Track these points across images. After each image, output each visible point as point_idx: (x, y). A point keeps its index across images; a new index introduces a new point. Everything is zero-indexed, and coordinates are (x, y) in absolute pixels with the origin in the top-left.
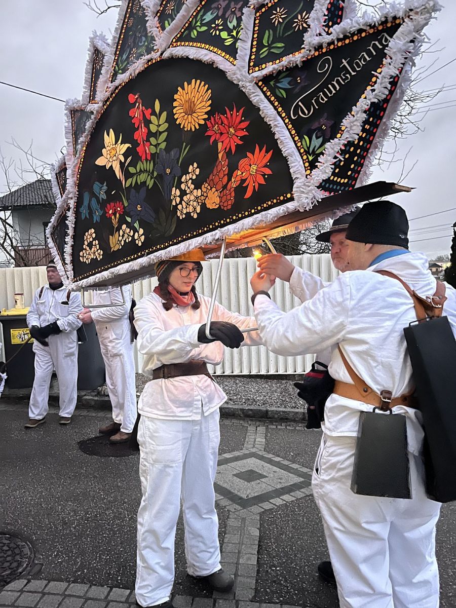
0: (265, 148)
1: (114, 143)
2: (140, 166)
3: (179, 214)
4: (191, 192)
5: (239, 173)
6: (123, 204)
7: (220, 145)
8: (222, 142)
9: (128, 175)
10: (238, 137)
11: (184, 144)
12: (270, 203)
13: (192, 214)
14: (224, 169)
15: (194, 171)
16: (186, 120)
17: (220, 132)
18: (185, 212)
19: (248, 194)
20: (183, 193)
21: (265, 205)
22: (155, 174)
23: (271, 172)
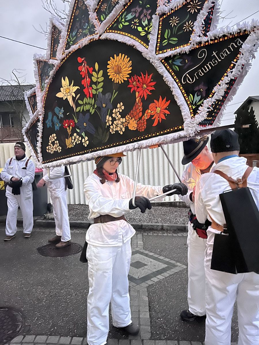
0: (165, 99)
1: (68, 85)
2: (85, 100)
3: (111, 131)
5: (149, 111)
6: (74, 121)
7: (137, 94)
8: (139, 92)
9: (78, 105)
10: (148, 90)
11: (114, 90)
12: (168, 130)
13: (119, 132)
14: (140, 108)
15: (120, 107)
16: (115, 77)
17: (137, 86)
18: (115, 130)
19: (155, 124)
20: (114, 119)
21: (165, 131)
22: (96, 106)
23: (169, 113)
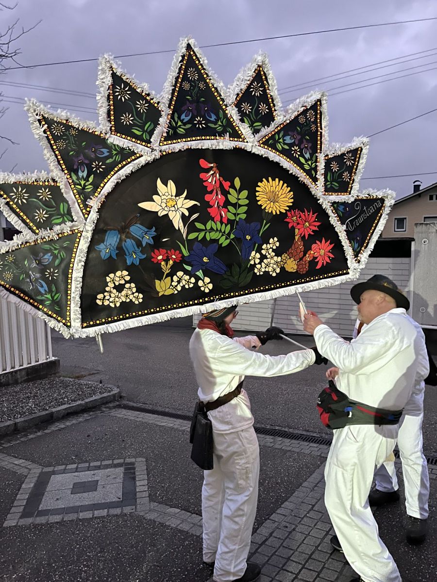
0: (329, 242)
1: (174, 194)
2: (209, 225)
3: (256, 271)
4: (272, 257)
5: (312, 252)
6: (181, 252)
7: (297, 231)
8: (299, 229)
9: (192, 228)
10: (311, 229)
11: (265, 221)
13: (271, 273)
14: (301, 247)
15: (274, 243)
16: (268, 204)
17: (297, 222)
18: (263, 270)
19: (318, 267)
20: (262, 258)
21: (330, 275)
22: (232, 236)
23: (333, 257)
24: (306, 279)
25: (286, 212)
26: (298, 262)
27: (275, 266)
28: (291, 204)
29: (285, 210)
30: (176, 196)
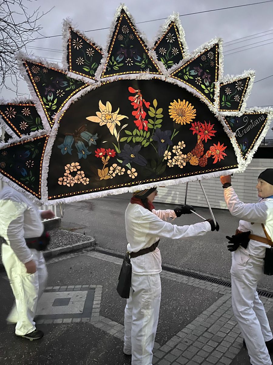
0: (223, 145)
1: (110, 111)
2: (136, 132)
3: (169, 164)
4: (180, 155)
5: (210, 152)
6: (115, 150)
8: (200, 136)
9: (122, 134)
11: (175, 130)
13: (179, 166)
14: (201, 148)
15: (182, 145)
16: (177, 118)
17: (199, 130)
18: (174, 164)
19: (215, 162)
20: (173, 155)
22: (151, 140)
23: (226, 155)
24: (206, 171)
25: (191, 124)
26: (199, 158)
27: (182, 161)
28: (194, 118)
29: (190, 122)
30: (112, 112)
